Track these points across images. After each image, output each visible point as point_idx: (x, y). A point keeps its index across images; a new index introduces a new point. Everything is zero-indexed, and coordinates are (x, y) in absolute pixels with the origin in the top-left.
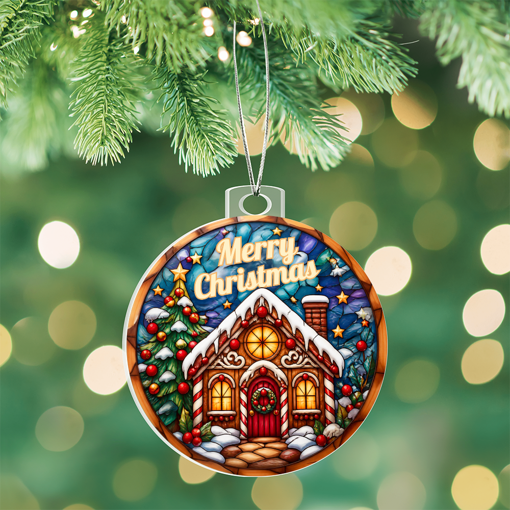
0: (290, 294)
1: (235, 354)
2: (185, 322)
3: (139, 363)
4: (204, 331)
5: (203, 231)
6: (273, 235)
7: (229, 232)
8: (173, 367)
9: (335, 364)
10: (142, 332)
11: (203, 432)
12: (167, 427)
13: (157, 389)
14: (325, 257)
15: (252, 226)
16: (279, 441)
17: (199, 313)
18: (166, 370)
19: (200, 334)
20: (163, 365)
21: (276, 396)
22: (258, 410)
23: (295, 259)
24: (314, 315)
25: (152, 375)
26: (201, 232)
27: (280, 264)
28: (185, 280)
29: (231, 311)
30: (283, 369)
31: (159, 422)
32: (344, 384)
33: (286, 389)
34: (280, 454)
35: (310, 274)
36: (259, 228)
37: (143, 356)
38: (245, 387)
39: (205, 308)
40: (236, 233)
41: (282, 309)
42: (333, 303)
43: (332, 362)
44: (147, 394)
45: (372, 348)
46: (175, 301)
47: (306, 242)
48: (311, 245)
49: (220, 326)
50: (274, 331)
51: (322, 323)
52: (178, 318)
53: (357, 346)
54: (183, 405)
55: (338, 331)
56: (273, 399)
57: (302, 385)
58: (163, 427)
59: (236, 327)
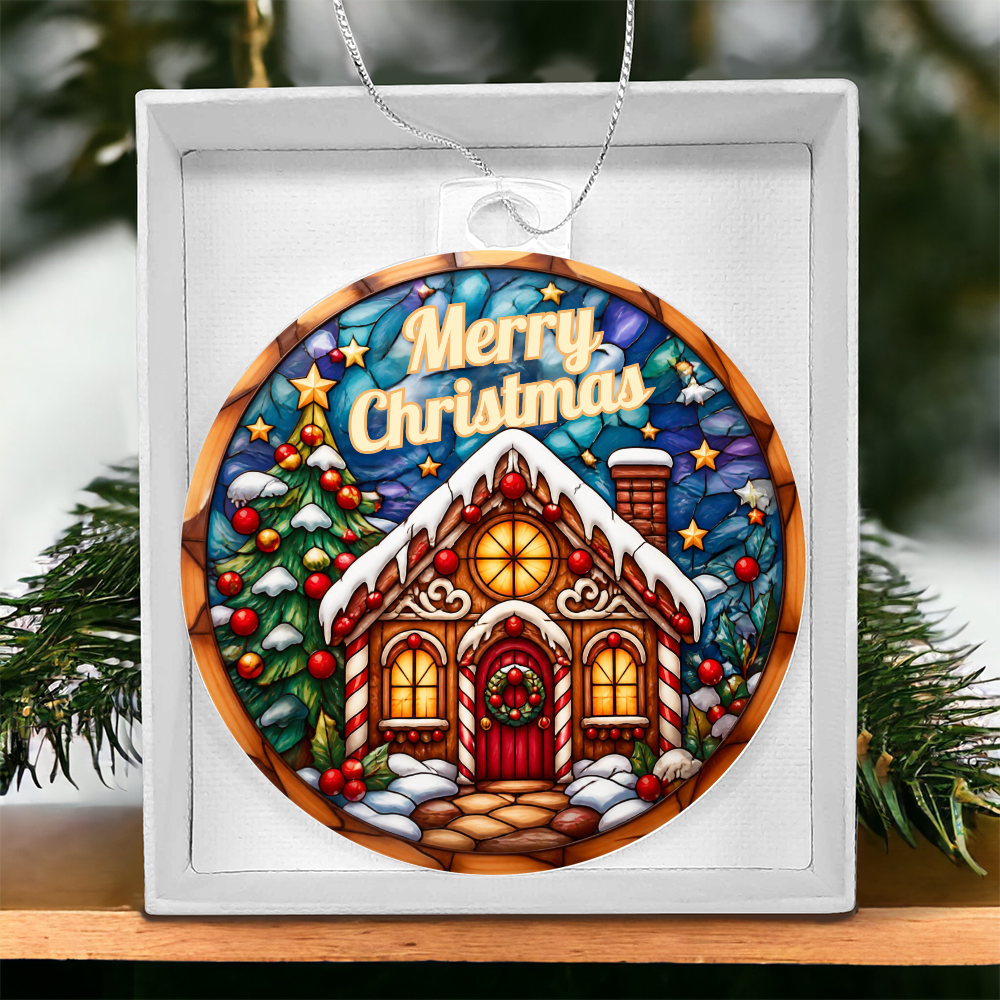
0: (581, 444)
1: (447, 585)
2: (326, 507)
3: (212, 603)
4: (373, 529)
5: (372, 286)
6: (542, 301)
7: (435, 291)
8: (298, 615)
9: (683, 611)
10: (220, 528)
11: (369, 768)
12: (282, 755)
13: (258, 666)
14: (665, 357)
15: (492, 279)
16: (550, 790)
17: (361, 486)
18: (280, 621)
19: (364, 536)
20: (271, 610)
21: (543, 685)
22: (502, 717)
23: (595, 361)
24: (636, 495)
25: (247, 632)
26: (367, 290)
27: (558, 373)
28: (326, 406)
29: (438, 482)
30: (561, 621)
31: (263, 744)
32: (705, 659)
33: (567, 669)
34: (552, 819)
35: (629, 397)
36: (508, 283)
37: (221, 587)
38: (471, 662)
39: (376, 474)
40: (451, 295)
41: (562, 479)
42: (682, 468)
43: (678, 606)
44: (234, 678)
45: (772, 575)
46: (301, 456)
47: (621, 320)
48: (631, 329)
49: (411, 518)
50: (541, 532)
51: (656, 515)
52: (308, 498)
53: (736, 570)
54: (322, 705)
55: (692, 533)
56: (537, 692)
57: (605, 660)
58: (273, 758)
59: (451, 521)
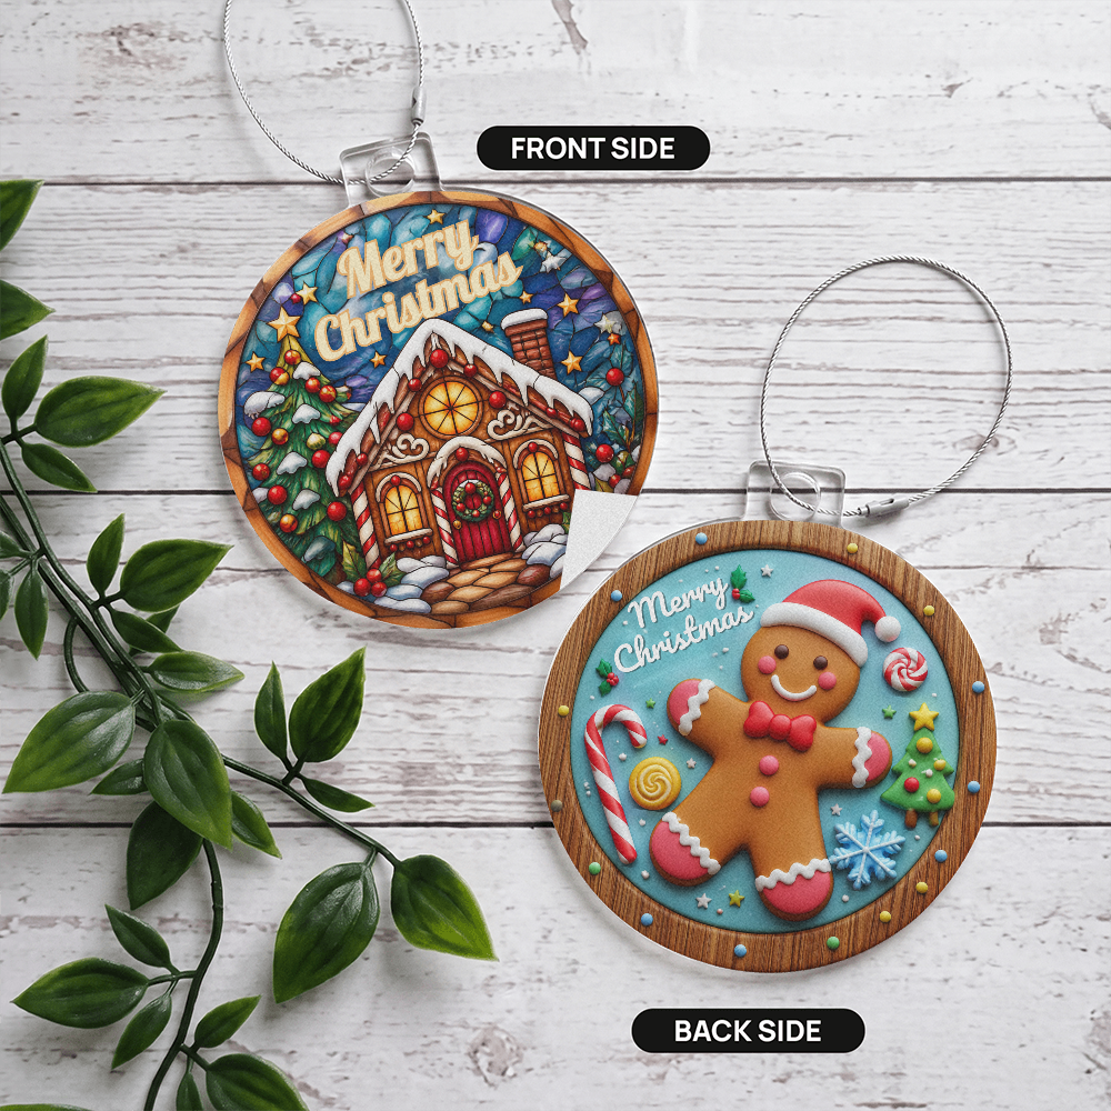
0: (480, 318)
1: (409, 437)
2: (314, 404)
3: (252, 488)
4: (348, 412)
5: (309, 243)
6: (430, 224)
8: (312, 482)
9: (577, 416)
10: (245, 436)
11: (385, 572)
12: (325, 578)
13: (294, 522)
14: (525, 243)
15: (392, 218)
16: (511, 559)
17: (334, 384)
18: (301, 488)
19: (344, 418)
20: (294, 483)
21: (491, 490)
22: (467, 517)
23: (476, 258)
24: (526, 344)
25: (281, 502)
26: (305, 247)
27: (453, 272)
28: (297, 335)
29: (386, 368)
30: (493, 443)
31: (310, 573)
32: (599, 445)
33: (504, 475)
34: (517, 578)
35: (507, 277)
36: (403, 218)
37: (256, 475)
38: (438, 486)
39: (342, 373)
40: (365, 236)
41: (472, 345)
42: (554, 318)
43: (572, 414)
44: (279, 534)
45: (633, 377)
46: (289, 374)
47: (489, 223)
48: (497, 228)
49: (373, 398)
50: (465, 385)
51: (543, 354)
52: (300, 401)
53: (607, 379)
54: (343, 538)
55: (571, 361)
56: (488, 495)
57: (530, 463)
58: (318, 580)
59: (402, 393)
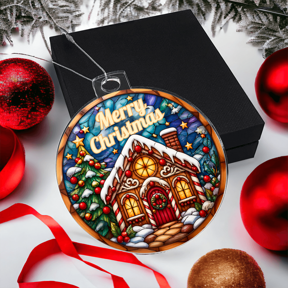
0: (151, 133)
1: (131, 179)
2: (93, 170)
3: (73, 204)
4: (107, 172)
5: (84, 112)
6: (128, 101)
7: (100, 108)
8: (96, 200)
9: (194, 166)
10: (68, 184)
11: (128, 233)
12: (105, 237)
13: (90, 216)
14: (164, 104)
15: (113, 100)
16: (177, 223)
17: (99, 162)
18: (92, 203)
19: (105, 174)
20: (89, 201)
21: (165, 196)
22: (158, 208)
23: (147, 111)
24: (170, 141)
25: (84, 208)
27: (139, 117)
28: (84, 145)
29: (119, 154)
30: (163, 179)
31: (99, 235)
32: (204, 176)
33: (170, 190)
34: (181, 230)
35: (159, 117)
36: (118, 100)
37: (74, 199)
38: (144, 197)
39: (102, 158)
41: (150, 143)
42: (179, 130)
43: (192, 165)
44: (85, 221)
45: (213, 149)
46: (82, 160)
47: (149, 99)
48: (153, 100)
49: (115, 166)
50: (150, 158)
51: (177, 144)
52: (87, 169)
53: (203, 151)
54: (110, 220)
56: (164, 199)
57: (179, 185)
58: (103, 238)
59: (126, 163)
